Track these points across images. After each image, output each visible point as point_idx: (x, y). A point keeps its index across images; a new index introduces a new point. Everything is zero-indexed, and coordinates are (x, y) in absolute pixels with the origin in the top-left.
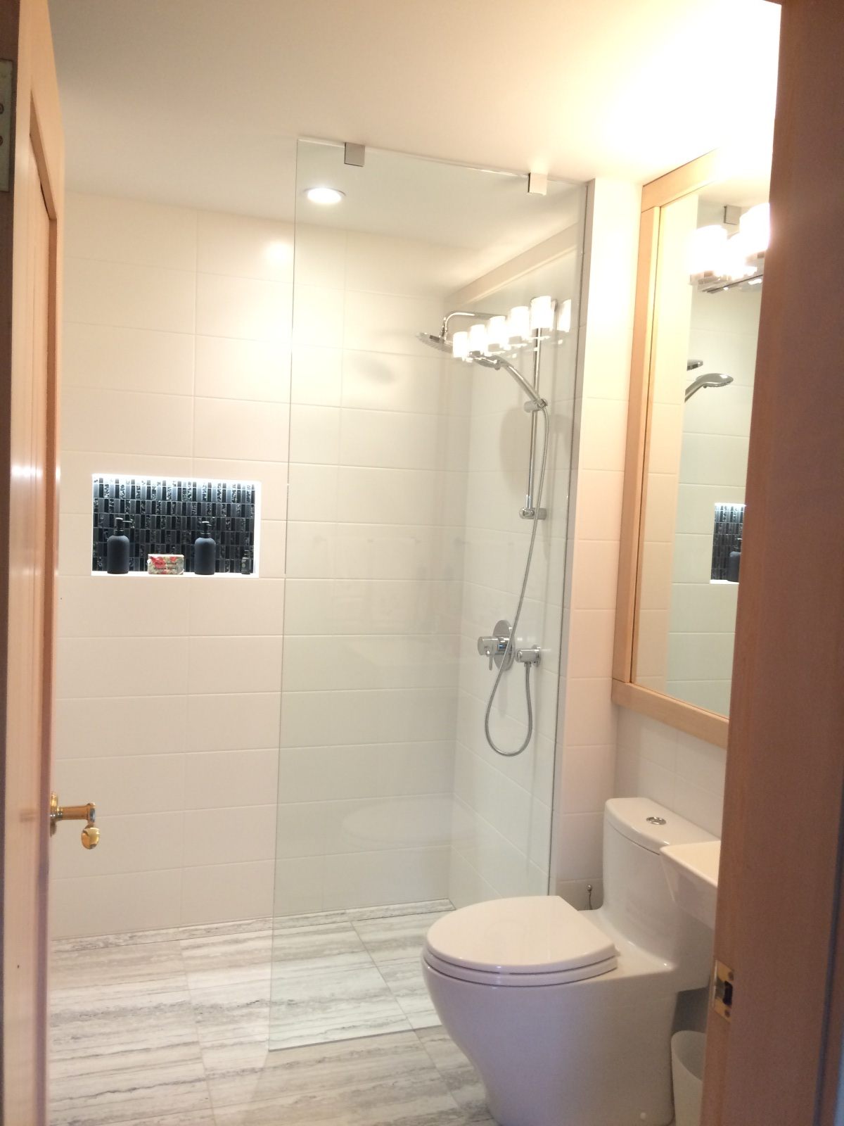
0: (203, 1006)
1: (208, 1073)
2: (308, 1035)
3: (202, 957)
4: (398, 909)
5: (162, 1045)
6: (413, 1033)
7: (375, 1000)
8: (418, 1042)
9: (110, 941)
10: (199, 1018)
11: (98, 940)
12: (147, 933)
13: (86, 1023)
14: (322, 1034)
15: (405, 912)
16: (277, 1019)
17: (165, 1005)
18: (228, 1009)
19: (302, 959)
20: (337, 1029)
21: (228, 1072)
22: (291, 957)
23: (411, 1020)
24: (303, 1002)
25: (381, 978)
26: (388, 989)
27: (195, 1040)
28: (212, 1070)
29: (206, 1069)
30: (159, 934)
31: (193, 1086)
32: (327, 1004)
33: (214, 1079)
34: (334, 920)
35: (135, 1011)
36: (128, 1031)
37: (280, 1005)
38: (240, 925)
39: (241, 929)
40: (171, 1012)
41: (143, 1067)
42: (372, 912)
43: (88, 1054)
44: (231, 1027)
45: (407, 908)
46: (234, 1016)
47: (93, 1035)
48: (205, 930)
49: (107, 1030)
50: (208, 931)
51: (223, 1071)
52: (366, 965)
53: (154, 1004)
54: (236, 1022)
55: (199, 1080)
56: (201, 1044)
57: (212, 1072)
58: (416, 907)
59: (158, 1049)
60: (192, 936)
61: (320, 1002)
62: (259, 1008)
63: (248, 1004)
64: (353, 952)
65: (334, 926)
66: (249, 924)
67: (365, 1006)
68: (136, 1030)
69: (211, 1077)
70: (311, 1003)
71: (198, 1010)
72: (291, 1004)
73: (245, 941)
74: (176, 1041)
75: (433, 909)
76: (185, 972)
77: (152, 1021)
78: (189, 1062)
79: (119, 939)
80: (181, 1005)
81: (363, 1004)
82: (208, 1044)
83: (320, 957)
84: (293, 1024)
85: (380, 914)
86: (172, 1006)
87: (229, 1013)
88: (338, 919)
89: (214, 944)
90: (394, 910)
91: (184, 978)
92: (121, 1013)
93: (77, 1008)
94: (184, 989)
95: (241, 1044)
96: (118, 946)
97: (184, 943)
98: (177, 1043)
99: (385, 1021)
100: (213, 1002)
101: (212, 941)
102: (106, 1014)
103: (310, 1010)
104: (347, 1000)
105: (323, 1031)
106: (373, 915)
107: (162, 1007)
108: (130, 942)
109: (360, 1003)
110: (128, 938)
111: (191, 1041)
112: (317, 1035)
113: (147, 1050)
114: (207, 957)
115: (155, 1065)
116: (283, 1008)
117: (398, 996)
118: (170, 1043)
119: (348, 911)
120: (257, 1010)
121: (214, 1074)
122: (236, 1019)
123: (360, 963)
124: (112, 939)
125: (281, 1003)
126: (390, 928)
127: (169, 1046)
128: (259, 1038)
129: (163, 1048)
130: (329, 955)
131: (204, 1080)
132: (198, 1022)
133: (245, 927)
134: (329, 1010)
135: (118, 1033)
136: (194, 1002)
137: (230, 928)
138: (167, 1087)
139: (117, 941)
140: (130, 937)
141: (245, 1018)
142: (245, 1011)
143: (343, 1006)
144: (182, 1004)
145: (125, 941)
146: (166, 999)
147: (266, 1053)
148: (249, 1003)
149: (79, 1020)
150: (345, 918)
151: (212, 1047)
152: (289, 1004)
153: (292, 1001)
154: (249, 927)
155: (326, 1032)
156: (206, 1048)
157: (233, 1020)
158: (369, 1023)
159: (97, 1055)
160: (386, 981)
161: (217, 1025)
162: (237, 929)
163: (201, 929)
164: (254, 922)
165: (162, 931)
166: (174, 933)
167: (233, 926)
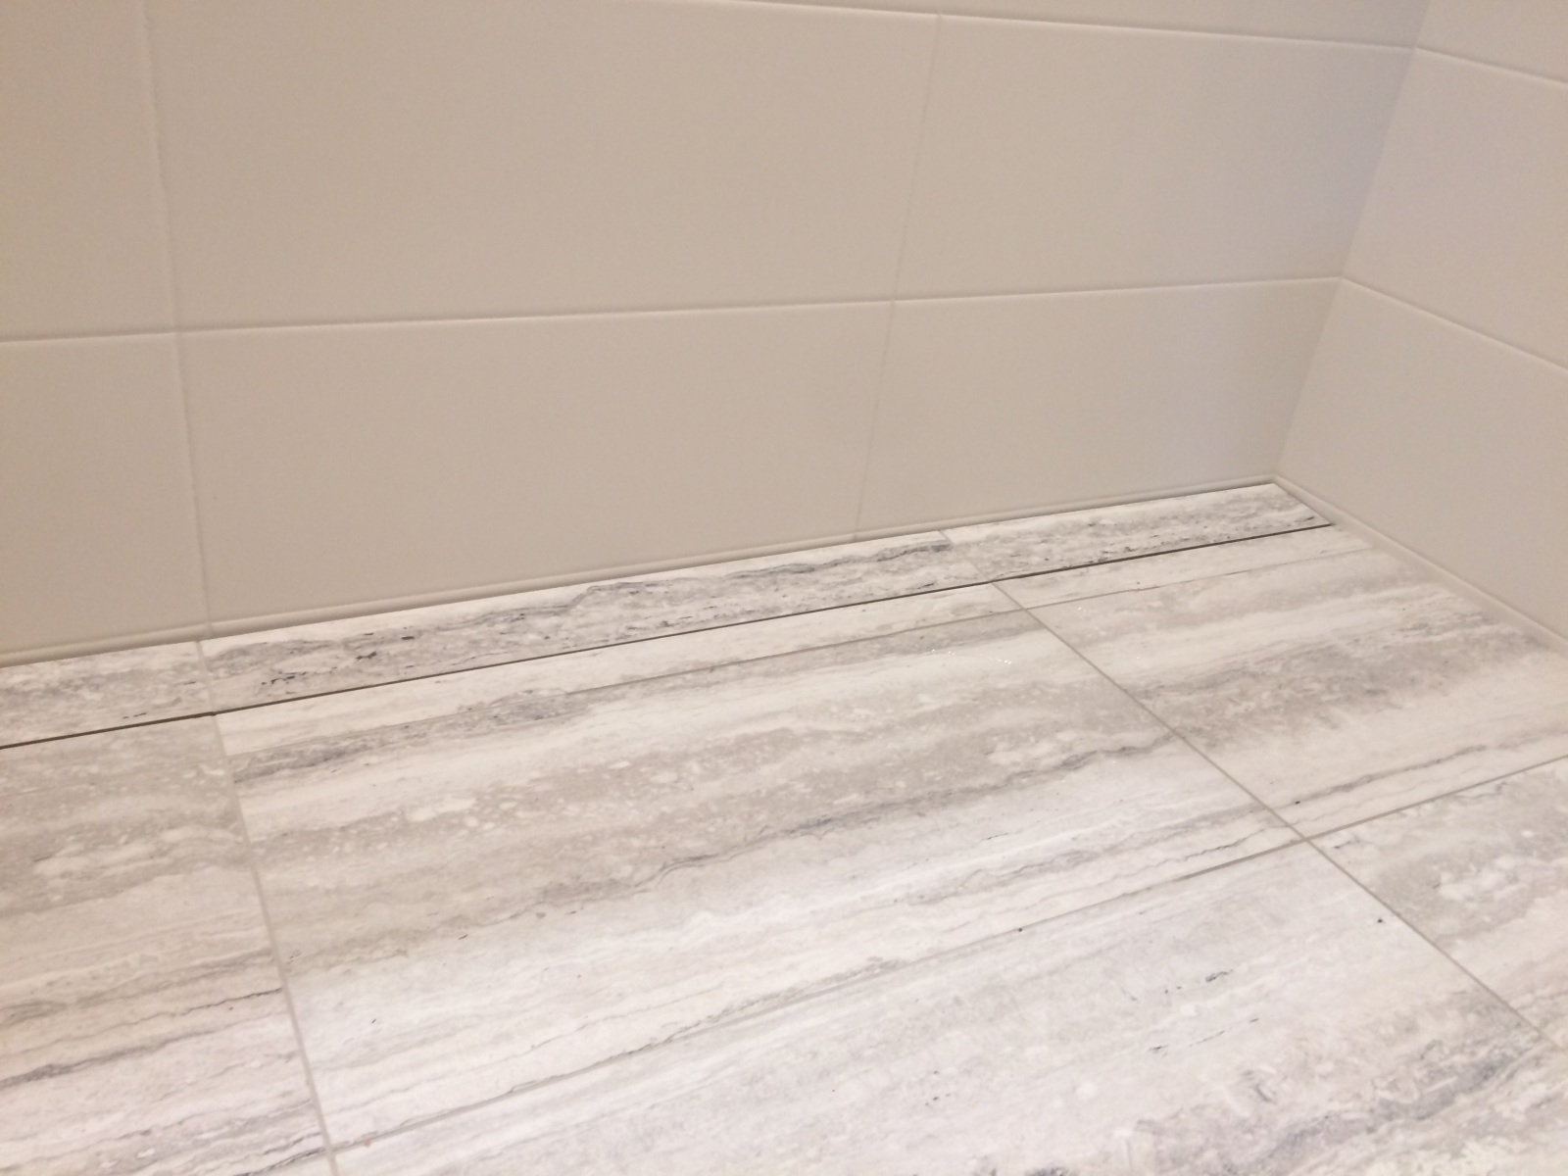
48: (345, 645)
50: (367, 655)
97: (242, 734)
150: (962, 569)
162: (515, 638)
163: (326, 645)
164: (580, 598)
165: (106, 664)
166: (179, 669)
167: (487, 618)
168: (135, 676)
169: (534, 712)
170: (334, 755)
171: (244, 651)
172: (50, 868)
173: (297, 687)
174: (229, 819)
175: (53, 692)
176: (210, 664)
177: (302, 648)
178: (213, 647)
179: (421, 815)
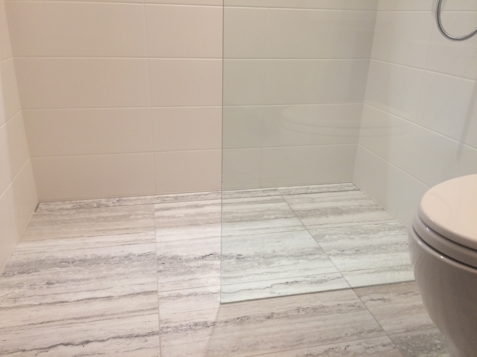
0: (165, 257)
1: (162, 325)
2: (256, 289)
3: (169, 217)
4: (316, 188)
5: (124, 294)
6: (352, 290)
7: (310, 257)
8: (359, 301)
9: (102, 203)
10: (161, 267)
11: (93, 202)
12: (130, 198)
13: (64, 269)
14: (268, 287)
15: (321, 190)
16: (228, 271)
17: (134, 255)
18: (186, 261)
19: (247, 221)
20: (281, 284)
21: (182, 326)
22: (238, 219)
23: (347, 278)
24: (250, 257)
25: (313, 240)
26: (320, 249)
27: (155, 289)
28: (166, 323)
29: (160, 321)
30: (139, 199)
31: (146, 341)
32: (271, 260)
33: (167, 332)
34: (269, 194)
35: (107, 260)
36: (97, 278)
37: (230, 258)
38: (200, 195)
39: (200, 198)
40: (138, 261)
41: (103, 316)
42: (297, 189)
43: (54, 301)
44: (187, 277)
45: (323, 188)
46: (191, 267)
47: (65, 281)
48: (173, 197)
49: (79, 277)
50: (176, 198)
51: (177, 324)
52: (299, 228)
53: (126, 254)
54: (192, 272)
55: (153, 334)
56: (159, 294)
57: (166, 325)
58: (329, 188)
59: (120, 297)
60: (164, 201)
61: (264, 257)
62: (212, 260)
63: (203, 257)
64: (286, 218)
65: (269, 198)
66: (206, 195)
67: (303, 263)
68: (105, 277)
69: (165, 330)
70: (257, 258)
71: (161, 260)
72: (239, 257)
73: (203, 206)
74: (137, 289)
75: (343, 189)
76: (155, 228)
77: (120, 270)
78: (145, 313)
79: (109, 201)
80: (147, 255)
81: (301, 261)
82: (166, 294)
83: (261, 220)
84: (242, 277)
85: (304, 191)
86: (140, 256)
87: (187, 265)
88: (272, 193)
89: (179, 208)
90: (313, 189)
91: (153, 233)
92: (96, 261)
93: (60, 255)
94: (152, 241)
95: (196, 294)
96: (107, 206)
97: (157, 206)
98: (138, 291)
99: (324, 278)
100: (174, 254)
101: (177, 206)
102: (83, 262)
103: (256, 264)
104: (287, 257)
105: (269, 285)
106: (297, 192)
107: (132, 257)
108: (118, 204)
109: (298, 260)
110: (116, 201)
111: (151, 290)
112: (265, 288)
113: (109, 298)
114: (173, 217)
115: (113, 314)
116: (233, 261)
117: (330, 255)
118: (131, 292)
119: (279, 188)
120: (211, 262)
121: (168, 327)
122: (193, 270)
123: (294, 226)
124: (103, 201)
125: (231, 257)
126: (313, 201)
127: (130, 295)
128: (212, 289)
129: (125, 296)
130: (268, 219)
131: (157, 333)
132: (160, 271)
133: (202, 196)
134: (272, 265)
135: (88, 279)
136: (159, 253)
137: (192, 197)
138: (120, 340)
139: (108, 203)
140: (118, 201)
141: (200, 269)
142: (200, 263)
143: (284, 262)
144: (149, 255)
145: (113, 203)
146: (136, 250)
147: (218, 305)
148: (204, 255)
149: (58, 267)
150: (278, 193)
151: (169, 297)
152: (238, 258)
153: (240, 255)
154: (206, 196)
155: (272, 287)
156: (163, 298)
157: (190, 271)
158: (309, 279)
159: (63, 302)
160: (317, 242)
161: (176, 275)
162: (198, 198)
163: (171, 197)
164: (210, 193)
165: (142, 197)
166: (151, 199)
167: (194, 195)
168: (145, 199)
169: (197, 206)
170: (168, 209)
171: (159, 197)
172: (131, 217)
173: (166, 202)
174: (153, 214)
175: (134, 200)
176: (155, 198)
177: (167, 197)
178: (156, 196)
179: (177, 216)
